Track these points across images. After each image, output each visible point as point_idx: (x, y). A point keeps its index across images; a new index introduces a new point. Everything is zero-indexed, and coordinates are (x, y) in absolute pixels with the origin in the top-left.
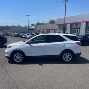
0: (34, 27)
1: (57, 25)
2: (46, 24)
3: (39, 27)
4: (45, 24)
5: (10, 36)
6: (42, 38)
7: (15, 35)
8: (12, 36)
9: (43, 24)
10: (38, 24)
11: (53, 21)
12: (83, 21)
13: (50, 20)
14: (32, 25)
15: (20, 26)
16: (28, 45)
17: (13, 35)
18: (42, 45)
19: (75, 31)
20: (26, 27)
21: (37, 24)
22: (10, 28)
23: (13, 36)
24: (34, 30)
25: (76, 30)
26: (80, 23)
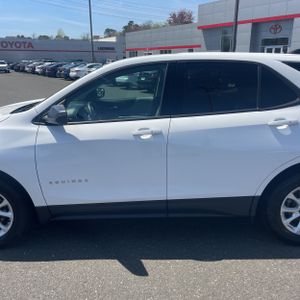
0: (113, 39)
3: (133, 40)
4: (155, 28)
5: (26, 72)
6: (143, 79)
7: (44, 69)
8: (33, 72)
9: (147, 27)
10: (130, 28)
11: (182, 15)
13: (172, 11)
14: (109, 32)
15: (66, 38)
16: (45, 134)
17: (37, 70)
18: (137, 136)
19: (269, 50)
20: (85, 40)
21: (125, 27)
22: (30, 45)
23: (37, 73)
24: (113, 49)
26: (290, 18)
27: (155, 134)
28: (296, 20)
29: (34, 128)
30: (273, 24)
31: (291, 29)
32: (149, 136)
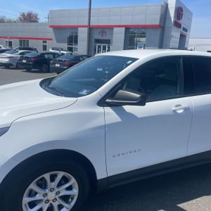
1: (50, 26)
2: (10, 22)
4: (8, 22)
11: (30, 15)
12: (118, 24)
19: (99, 47)
25: (102, 45)
26: (111, 28)
27: (186, 109)
28: (115, 29)
29: (101, 109)
30: (100, 30)
31: (112, 34)
32: (182, 111)
